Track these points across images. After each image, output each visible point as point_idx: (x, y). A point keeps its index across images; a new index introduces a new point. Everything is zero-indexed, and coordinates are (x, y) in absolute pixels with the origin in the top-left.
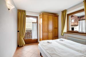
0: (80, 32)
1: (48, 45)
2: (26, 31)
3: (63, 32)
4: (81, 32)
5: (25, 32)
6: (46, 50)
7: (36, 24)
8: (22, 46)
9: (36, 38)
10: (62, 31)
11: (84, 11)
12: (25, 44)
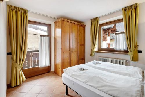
0: (116, 50)
1: (84, 73)
2: (28, 52)
3: (94, 51)
4: (118, 50)
5: (26, 53)
6: (85, 83)
7: (48, 37)
8: (20, 85)
9: (48, 64)
10: (92, 50)
11: (123, 22)
12: (25, 79)
